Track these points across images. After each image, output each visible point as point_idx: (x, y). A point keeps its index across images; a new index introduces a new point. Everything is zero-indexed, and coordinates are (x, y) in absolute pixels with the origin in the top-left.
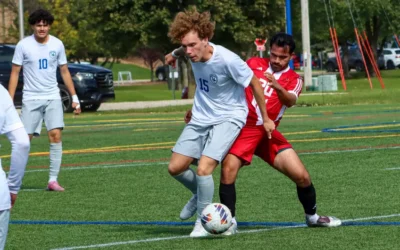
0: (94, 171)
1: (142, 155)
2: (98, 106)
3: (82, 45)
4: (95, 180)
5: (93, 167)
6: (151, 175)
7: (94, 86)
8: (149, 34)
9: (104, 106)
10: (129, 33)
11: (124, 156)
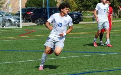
0: (70, 39)
1: (83, 35)
2: (79, 22)
3: (78, 8)
4: (69, 41)
5: (70, 38)
6: (83, 40)
7: (78, 18)
8: (93, 5)
9: (80, 23)
10: (88, 5)
11: (79, 35)
